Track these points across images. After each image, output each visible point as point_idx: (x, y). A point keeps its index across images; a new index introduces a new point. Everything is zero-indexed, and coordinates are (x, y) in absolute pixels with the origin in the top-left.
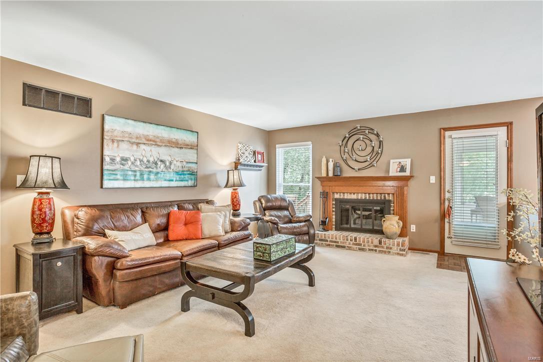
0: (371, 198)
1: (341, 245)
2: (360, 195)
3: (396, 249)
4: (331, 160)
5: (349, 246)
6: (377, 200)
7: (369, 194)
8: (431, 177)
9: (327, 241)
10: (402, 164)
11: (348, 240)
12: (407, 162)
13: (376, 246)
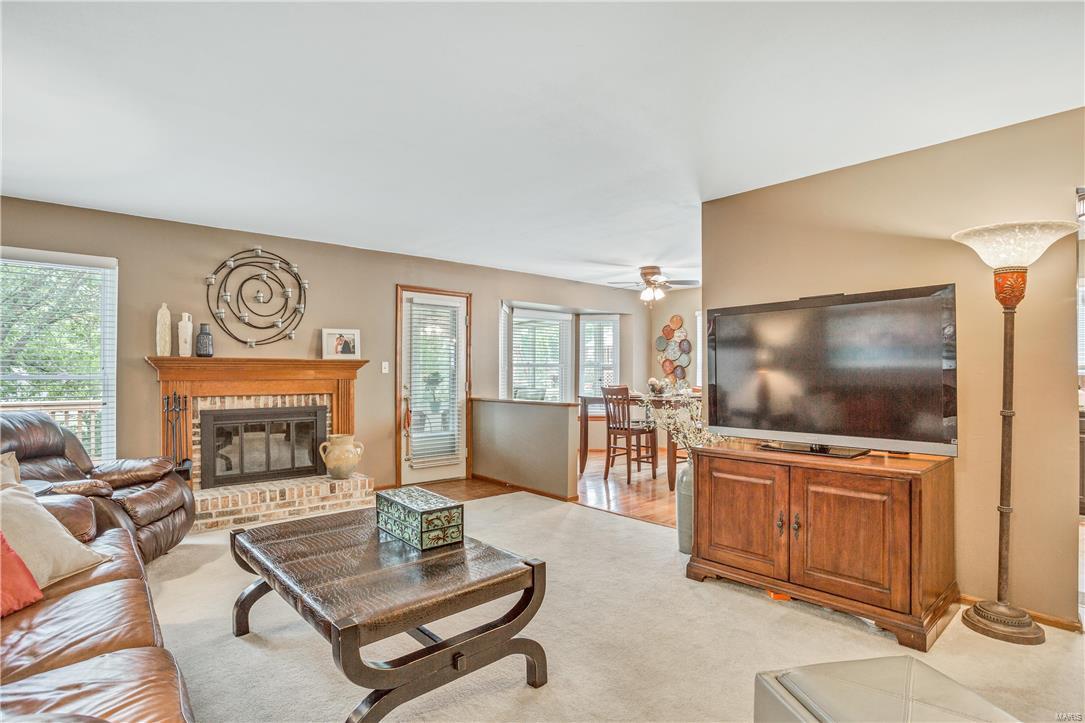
0: (287, 405)
1: (247, 515)
2: (262, 399)
3: (358, 494)
4: (185, 316)
5: (268, 512)
6: (299, 407)
7: (283, 396)
8: (384, 364)
9: (210, 515)
10: (346, 338)
11: (264, 501)
12: (353, 335)
13: (323, 499)
